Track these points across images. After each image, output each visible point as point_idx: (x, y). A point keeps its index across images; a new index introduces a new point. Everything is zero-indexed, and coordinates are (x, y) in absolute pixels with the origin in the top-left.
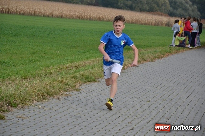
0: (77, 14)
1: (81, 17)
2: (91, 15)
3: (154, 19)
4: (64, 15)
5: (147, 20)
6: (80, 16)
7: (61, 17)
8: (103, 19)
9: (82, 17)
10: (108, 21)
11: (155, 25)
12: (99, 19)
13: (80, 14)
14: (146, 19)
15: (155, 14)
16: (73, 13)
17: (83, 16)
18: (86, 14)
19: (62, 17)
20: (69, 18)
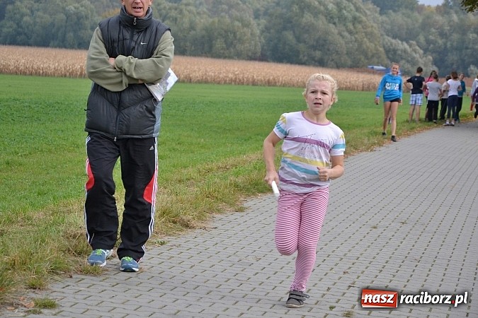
0: (230, 75)
1: (238, 80)
2: (255, 77)
3: (361, 80)
4: (209, 78)
5: (350, 82)
6: (236, 78)
7: (204, 81)
8: (276, 83)
9: (240, 81)
10: (284, 86)
11: (363, 90)
12: (269, 83)
13: (236, 75)
14: (348, 80)
15: (362, 72)
16: (224, 74)
17: (241, 78)
18: (246, 76)
19: (206, 82)
20: (219, 83)
